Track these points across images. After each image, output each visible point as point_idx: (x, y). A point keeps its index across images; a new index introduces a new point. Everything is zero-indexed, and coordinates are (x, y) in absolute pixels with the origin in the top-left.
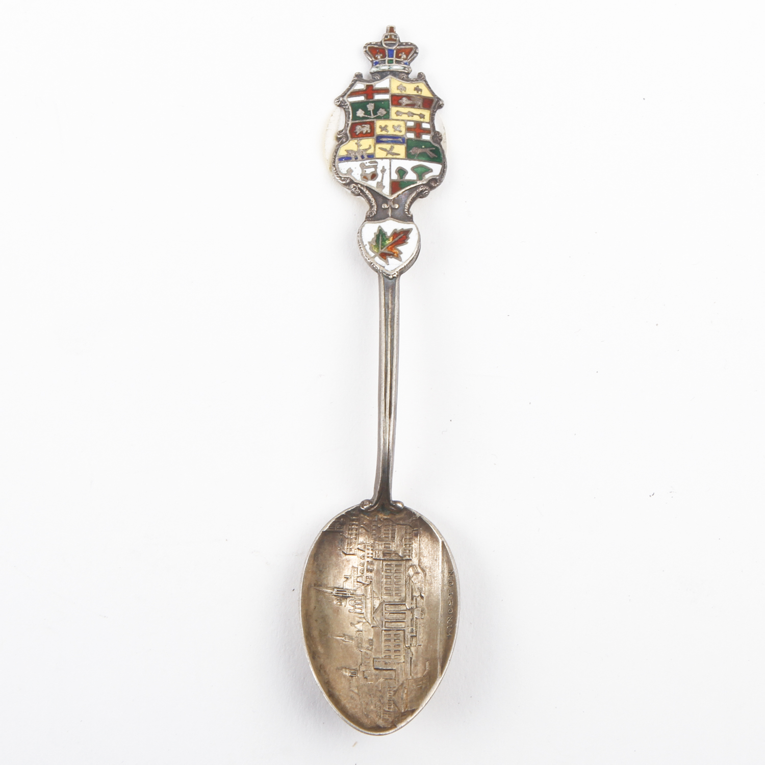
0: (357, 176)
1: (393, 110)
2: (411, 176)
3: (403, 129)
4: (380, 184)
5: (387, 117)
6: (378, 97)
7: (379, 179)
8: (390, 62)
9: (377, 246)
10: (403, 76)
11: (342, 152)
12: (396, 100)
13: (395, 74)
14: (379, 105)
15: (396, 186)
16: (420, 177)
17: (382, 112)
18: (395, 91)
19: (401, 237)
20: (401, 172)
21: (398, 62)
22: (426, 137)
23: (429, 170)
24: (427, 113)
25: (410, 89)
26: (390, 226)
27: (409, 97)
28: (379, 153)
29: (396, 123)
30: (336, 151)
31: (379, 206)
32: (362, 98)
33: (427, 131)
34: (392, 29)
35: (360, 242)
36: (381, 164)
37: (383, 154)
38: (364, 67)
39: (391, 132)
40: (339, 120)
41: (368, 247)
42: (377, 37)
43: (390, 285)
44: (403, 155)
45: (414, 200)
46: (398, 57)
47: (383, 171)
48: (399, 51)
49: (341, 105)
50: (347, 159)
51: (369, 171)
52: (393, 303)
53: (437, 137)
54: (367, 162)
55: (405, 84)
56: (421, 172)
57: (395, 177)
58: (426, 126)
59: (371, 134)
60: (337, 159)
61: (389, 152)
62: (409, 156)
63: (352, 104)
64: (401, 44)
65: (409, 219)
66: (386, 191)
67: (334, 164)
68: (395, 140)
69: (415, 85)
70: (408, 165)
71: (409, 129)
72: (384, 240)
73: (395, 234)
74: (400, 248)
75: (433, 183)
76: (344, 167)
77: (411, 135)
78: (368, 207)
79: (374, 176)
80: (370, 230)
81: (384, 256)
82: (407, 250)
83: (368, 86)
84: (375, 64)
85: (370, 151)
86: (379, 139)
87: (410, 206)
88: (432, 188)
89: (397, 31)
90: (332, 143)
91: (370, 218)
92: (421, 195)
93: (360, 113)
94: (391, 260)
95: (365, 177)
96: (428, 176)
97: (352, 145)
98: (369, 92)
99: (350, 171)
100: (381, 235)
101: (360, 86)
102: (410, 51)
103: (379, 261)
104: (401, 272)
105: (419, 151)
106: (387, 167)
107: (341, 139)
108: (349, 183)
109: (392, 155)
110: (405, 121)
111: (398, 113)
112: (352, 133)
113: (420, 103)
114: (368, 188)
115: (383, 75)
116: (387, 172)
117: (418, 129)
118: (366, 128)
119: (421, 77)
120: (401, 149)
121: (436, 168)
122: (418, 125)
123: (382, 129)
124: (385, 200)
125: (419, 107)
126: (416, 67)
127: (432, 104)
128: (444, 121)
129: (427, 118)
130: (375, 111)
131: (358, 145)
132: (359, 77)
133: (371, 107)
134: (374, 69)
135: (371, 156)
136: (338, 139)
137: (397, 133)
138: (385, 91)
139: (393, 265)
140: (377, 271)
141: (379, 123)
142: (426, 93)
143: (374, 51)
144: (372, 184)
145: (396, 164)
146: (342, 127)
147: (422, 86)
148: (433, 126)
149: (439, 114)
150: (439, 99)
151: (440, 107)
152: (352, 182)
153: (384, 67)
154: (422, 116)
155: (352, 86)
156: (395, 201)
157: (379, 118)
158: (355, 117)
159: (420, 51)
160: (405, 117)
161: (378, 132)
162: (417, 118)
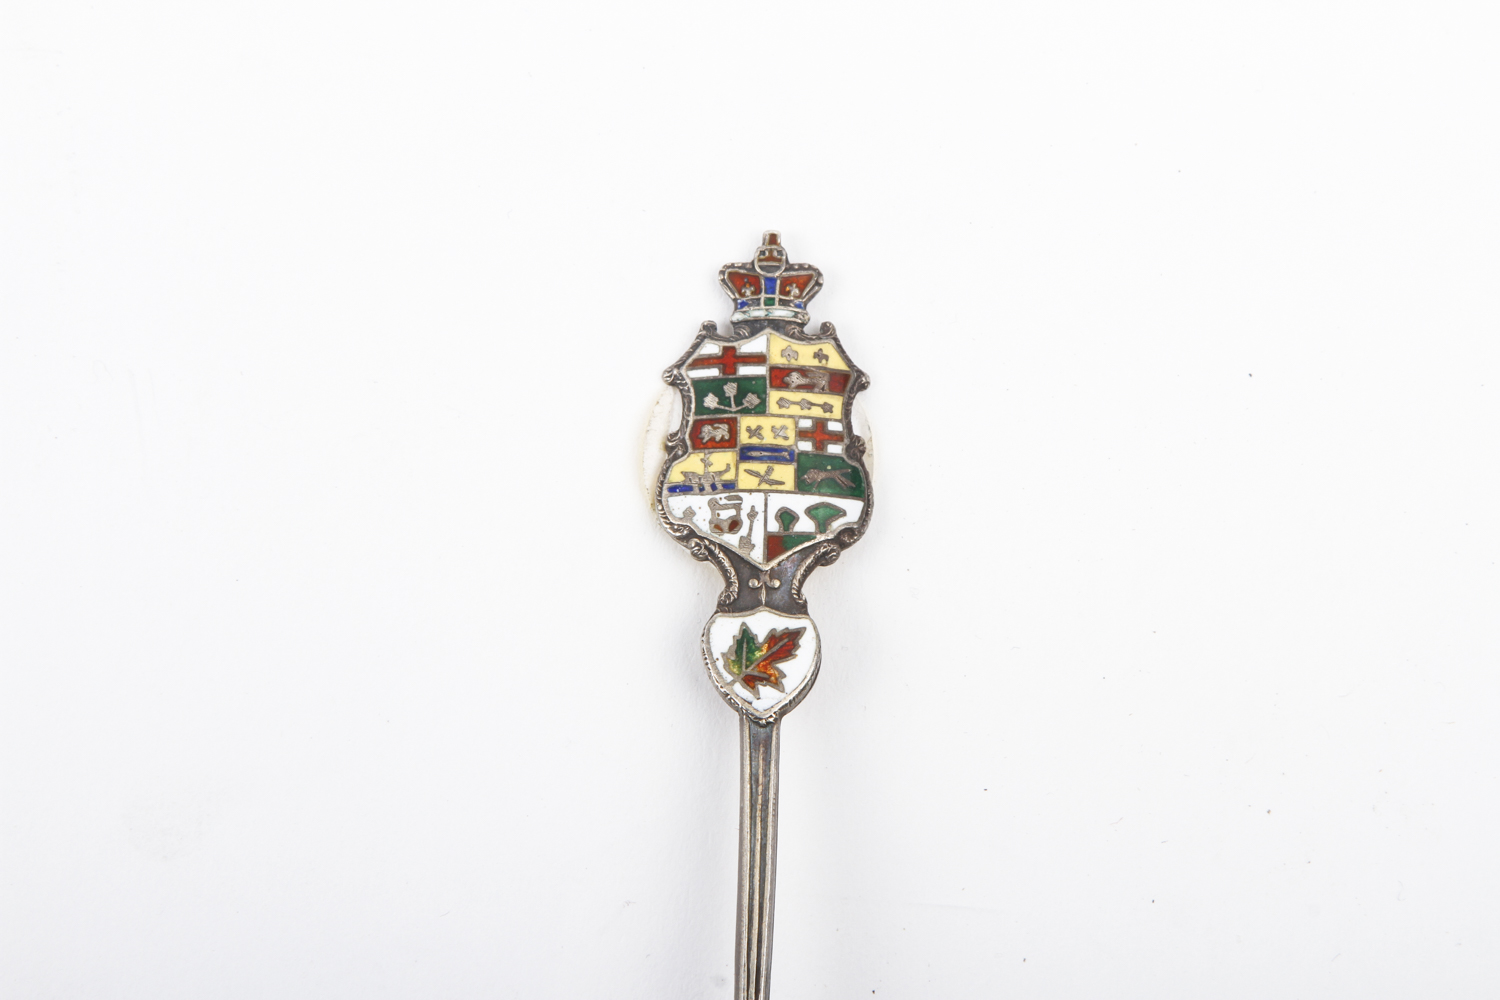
0: (702, 523)
1: (774, 395)
2: (805, 525)
3: (791, 434)
4: (746, 542)
5: (761, 410)
6: (744, 371)
7: (744, 531)
8: (770, 302)
9: (738, 661)
10: (792, 329)
11: (676, 476)
12: (779, 377)
13: (778, 325)
14: (747, 386)
15: (775, 545)
16: (822, 526)
17: (752, 400)
18: (777, 359)
19: (785, 645)
20: (787, 517)
21: (784, 303)
22: (835, 449)
23: (840, 513)
24: (836, 402)
25: (805, 355)
26: (764, 623)
27: (803, 371)
28: (746, 481)
29: (778, 422)
30: (664, 473)
31: (743, 583)
32: (714, 372)
33: (836, 438)
34: (773, 239)
35: (707, 653)
36: (749, 501)
37: (753, 482)
38: (719, 308)
39: (768, 439)
40: (669, 413)
41: (720, 664)
42: (744, 252)
43: (761, 736)
44: (790, 484)
45: (809, 570)
46: (784, 292)
47: (752, 515)
48: (787, 282)
49: (675, 382)
50: (684, 489)
51: (726, 515)
52: (766, 774)
53: (856, 447)
54: (722, 498)
55: (797, 346)
56: (823, 516)
57: (774, 526)
58: (835, 427)
59: (730, 442)
60: (666, 488)
61: (763, 479)
62: (802, 487)
63: (696, 383)
64: (790, 268)
65: (798, 608)
66: (757, 555)
67: (659, 498)
68: (775, 454)
69: (814, 348)
70: (799, 503)
71: (802, 434)
72: (751, 651)
73: (773, 638)
74: (782, 666)
75: (848, 537)
76: (678, 504)
77: (806, 446)
78: (722, 585)
79: (734, 525)
80: (726, 631)
81: (750, 681)
82: (794, 670)
83: (725, 349)
84: (740, 306)
85: (729, 476)
86: (745, 454)
87: (801, 583)
88: (844, 546)
89: (783, 241)
90: (656, 456)
91: (727, 607)
92: (825, 560)
93: (711, 401)
94: (765, 691)
95: (717, 527)
96: (837, 525)
97: (693, 463)
98: (729, 360)
99: (689, 513)
100: (745, 641)
101: (711, 348)
102: (807, 281)
103: (740, 691)
104: (784, 711)
105: (821, 476)
106: (760, 508)
107: (674, 450)
108: (686, 535)
109: (770, 485)
110: (795, 418)
111: (781, 403)
112: (692, 439)
113: (823, 382)
114: (722, 548)
115: (754, 327)
116: (760, 517)
117: (819, 432)
118: (722, 432)
119: (827, 331)
120: (785, 473)
121: (852, 508)
122: (820, 424)
123: (752, 433)
124: (755, 571)
125: (823, 391)
126: (818, 312)
127: (848, 383)
128: (870, 413)
129: (837, 412)
130: (739, 399)
131: (706, 463)
132: (709, 331)
133: (730, 390)
134: (739, 317)
135: (729, 486)
136: (669, 449)
137: (780, 442)
138: (758, 359)
139: (767, 699)
140: (737, 709)
141: (746, 422)
142: (836, 363)
143: (738, 280)
144: (732, 540)
145: (777, 502)
146: (675, 427)
147: (828, 348)
148: (849, 426)
149: (861, 400)
150: (860, 373)
151: (863, 387)
152: (692, 534)
153: (758, 313)
154: (827, 408)
155: (696, 346)
156: (773, 574)
157: (746, 412)
158: (701, 409)
159: (825, 280)
160: (795, 410)
161: (744, 438)
162: (817, 412)
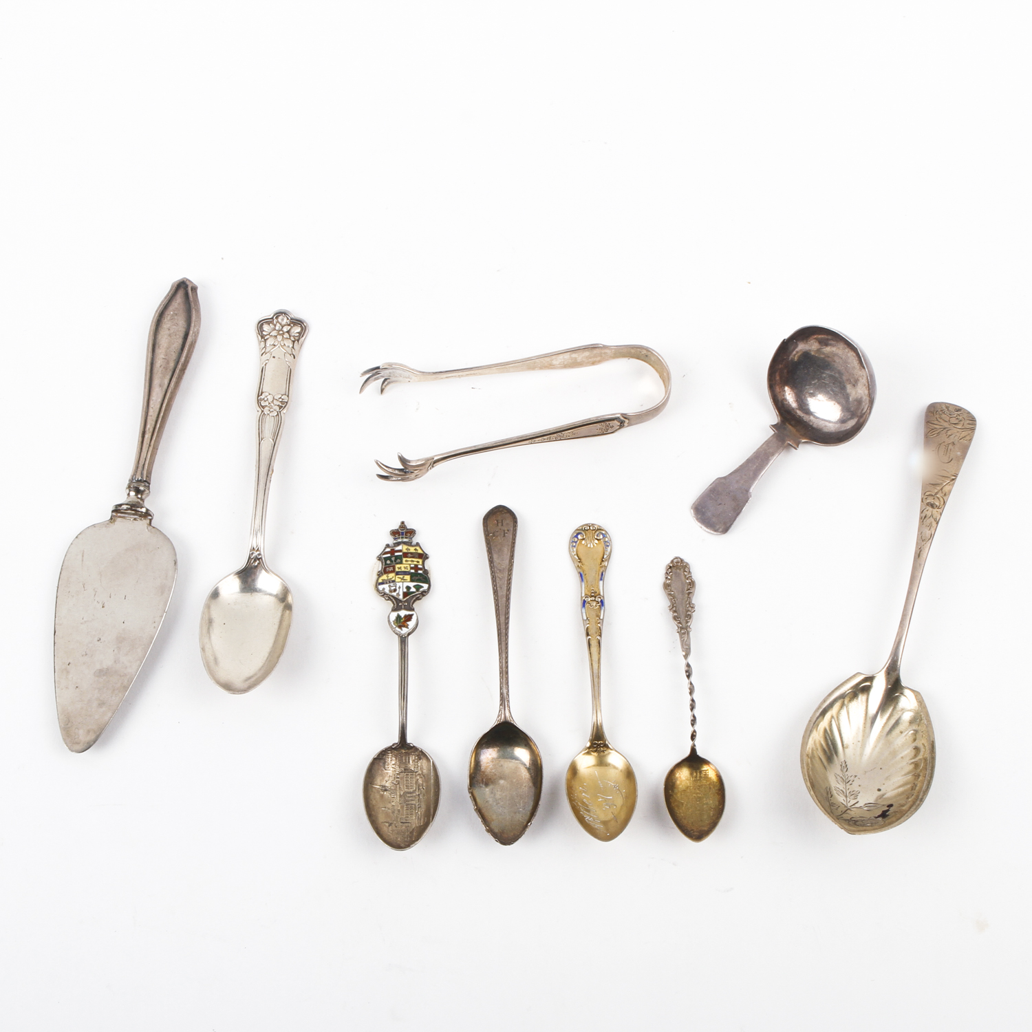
0: (387, 591)
1: (404, 559)
2: (413, 590)
3: (409, 568)
4: (398, 594)
5: (401, 563)
6: (396, 554)
7: (397, 592)
8: (402, 538)
9: (397, 622)
10: (409, 544)
11: (380, 581)
12: (406, 555)
13: (405, 543)
14: (397, 557)
15: (405, 594)
16: (418, 590)
17: (399, 560)
18: (405, 551)
19: (409, 618)
20: (408, 588)
21: (406, 538)
22: (420, 572)
23: (422, 587)
24: (420, 561)
25: (412, 550)
26: (403, 613)
27: (411, 553)
28: (397, 580)
29: (405, 566)
30: (377, 580)
31: (398, 604)
32: (389, 555)
33: (420, 569)
34: (403, 523)
35: (389, 621)
36: (398, 585)
37: (400, 580)
38: (391, 541)
39: (403, 570)
40: (379, 566)
41: (392, 623)
42: (396, 526)
43: (403, 641)
44: (409, 580)
45: (414, 601)
46: (406, 535)
47: (399, 588)
48: (406, 533)
49: (379, 558)
50: (382, 583)
51: (393, 588)
52: (405, 648)
53: (426, 572)
54: (392, 584)
55: (409, 548)
56: (418, 587)
57: (405, 590)
58: (420, 566)
59: (393, 571)
60: (378, 584)
61: (402, 579)
62: (412, 580)
63: (385, 558)
64: (408, 529)
65: (413, 610)
66: (401, 597)
67: (376, 587)
68: (405, 573)
69: (414, 548)
70: (412, 585)
71: (412, 568)
72: (400, 620)
73: (406, 616)
74: (408, 623)
75: (424, 593)
76: (381, 587)
77: (413, 571)
78: (392, 605)
79: (395, 590)
80: (394, 615)
81: (400, 627)
82: (411, 624)
83: (392, 550)
84: (395, 539)
85: (393, 579)
86: (397, 573)
87: (413, 604)
88: (424, 596)
89: (406, 524)
90: (375, 577)
91: (394, 610)
92: (418, 599)
93: (388, 562)
94: (403, 629)
95: (391, 591)
96: (421, 590)
97: (384, 577)
98: (393, 552)
99: (384, 589)
100: (399, 617)
101: (388, 550)
102: (412, 533)
103: (397, 629)
104: (409, 634)
105: (417, 578)
106: (401, 586)
107: (380, 574)
108: (383, 594)
109: (403, 580)
110: (410, 565)
111: (406, 561)
112: (385, 571)
113: (417, 556)
114: (392, 596)
115: (398, 544)
116: (401, 588)
117: (416, 568)
118: (391, 569)
119: (418, 544)
120: (408, 577)
121: (425, 586)
122: (416, 566)
123: (399, 568)
124: (401, 601)
125: (416, 558)
126: (415, 541)
127: (424, 556)
128: (429, 564)
129: (421, 563)
130: (395, 561)
131: (388, 577)
132: (388, 546)
133: (393, 559)
134: (395, 542)
135: (394, 581)
136: (378, 575)
137: (406, 570)
138: (400, 551)
139: (405, 631)
140: (397, 634)
141: (397, 566)
142: (420, 551)
143: (394, 533)
144: (394, 594)
145: (406, 584)
146: (380, 570)
147: (418, 548)
148: (424, 567)
149: (427, 562)
150: (426, 554)
151: (427, 558)
152: (385, 594)
153: (400, 540)
154: (418, 562)
155: (384, 550)
156: (405, 602)
157: (397, 564)
158: (386, 564)
159: (417, 532)
160: (410, 563)
161: (397, 570)
162: (415, 563)
